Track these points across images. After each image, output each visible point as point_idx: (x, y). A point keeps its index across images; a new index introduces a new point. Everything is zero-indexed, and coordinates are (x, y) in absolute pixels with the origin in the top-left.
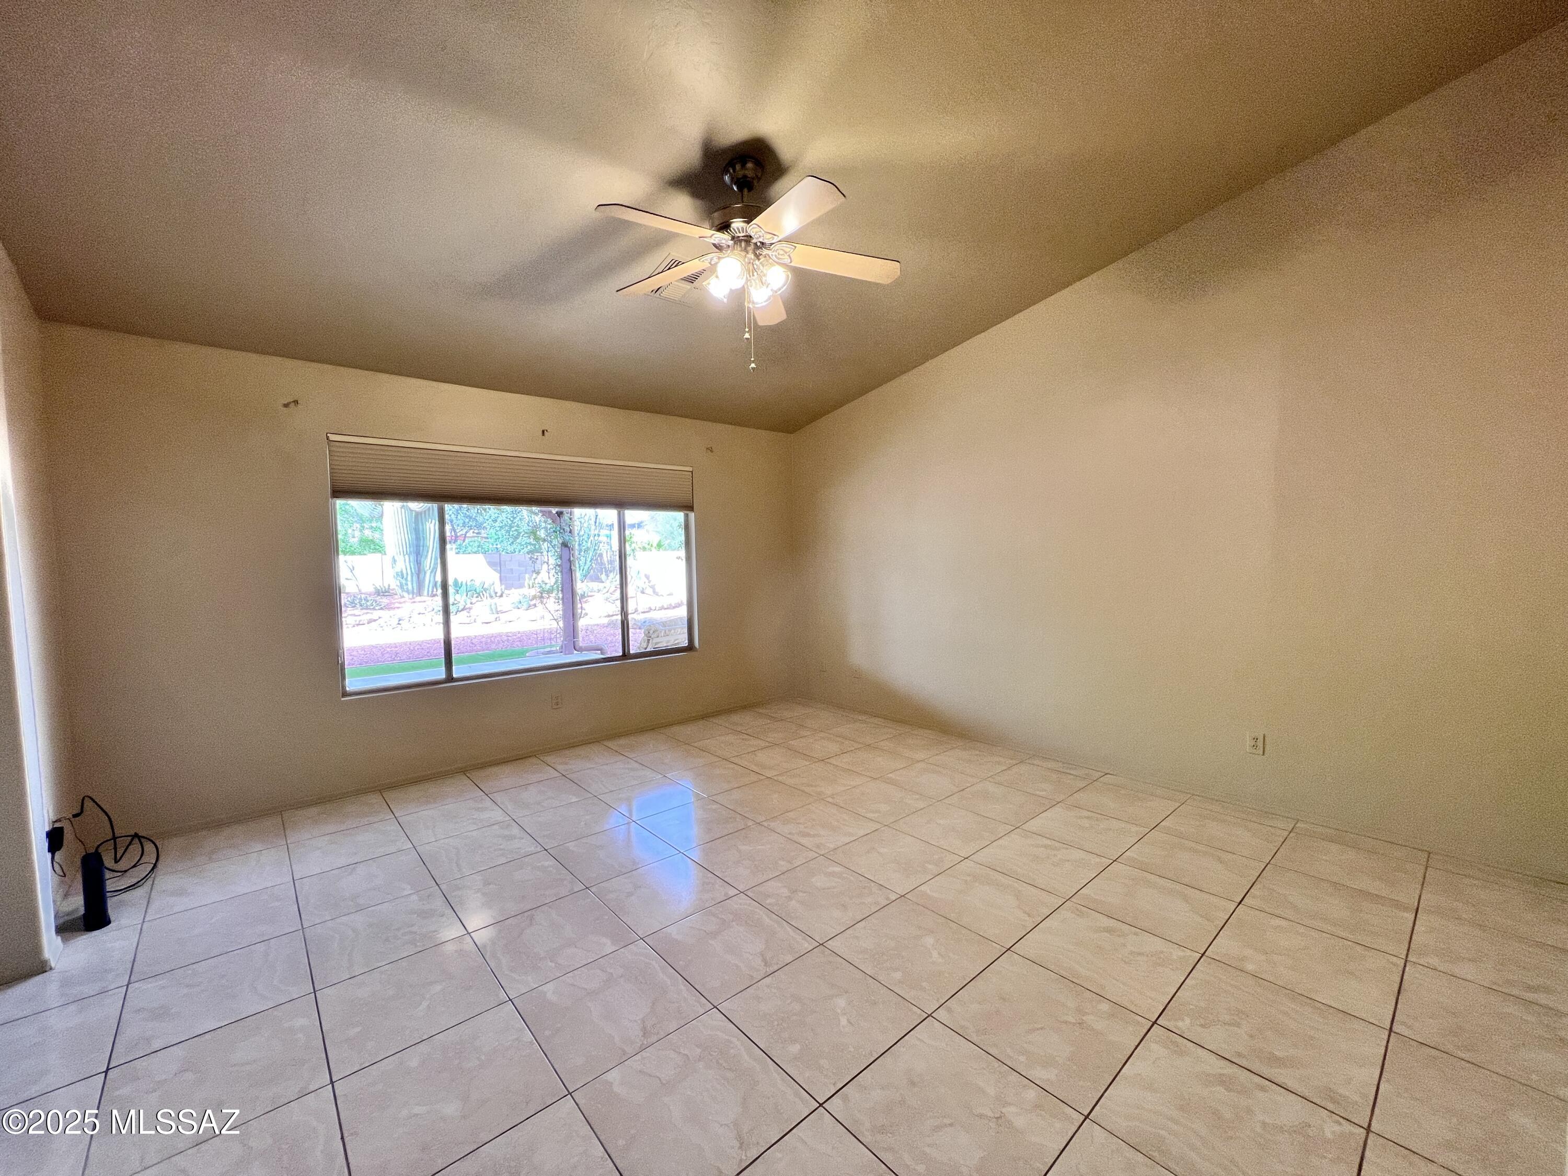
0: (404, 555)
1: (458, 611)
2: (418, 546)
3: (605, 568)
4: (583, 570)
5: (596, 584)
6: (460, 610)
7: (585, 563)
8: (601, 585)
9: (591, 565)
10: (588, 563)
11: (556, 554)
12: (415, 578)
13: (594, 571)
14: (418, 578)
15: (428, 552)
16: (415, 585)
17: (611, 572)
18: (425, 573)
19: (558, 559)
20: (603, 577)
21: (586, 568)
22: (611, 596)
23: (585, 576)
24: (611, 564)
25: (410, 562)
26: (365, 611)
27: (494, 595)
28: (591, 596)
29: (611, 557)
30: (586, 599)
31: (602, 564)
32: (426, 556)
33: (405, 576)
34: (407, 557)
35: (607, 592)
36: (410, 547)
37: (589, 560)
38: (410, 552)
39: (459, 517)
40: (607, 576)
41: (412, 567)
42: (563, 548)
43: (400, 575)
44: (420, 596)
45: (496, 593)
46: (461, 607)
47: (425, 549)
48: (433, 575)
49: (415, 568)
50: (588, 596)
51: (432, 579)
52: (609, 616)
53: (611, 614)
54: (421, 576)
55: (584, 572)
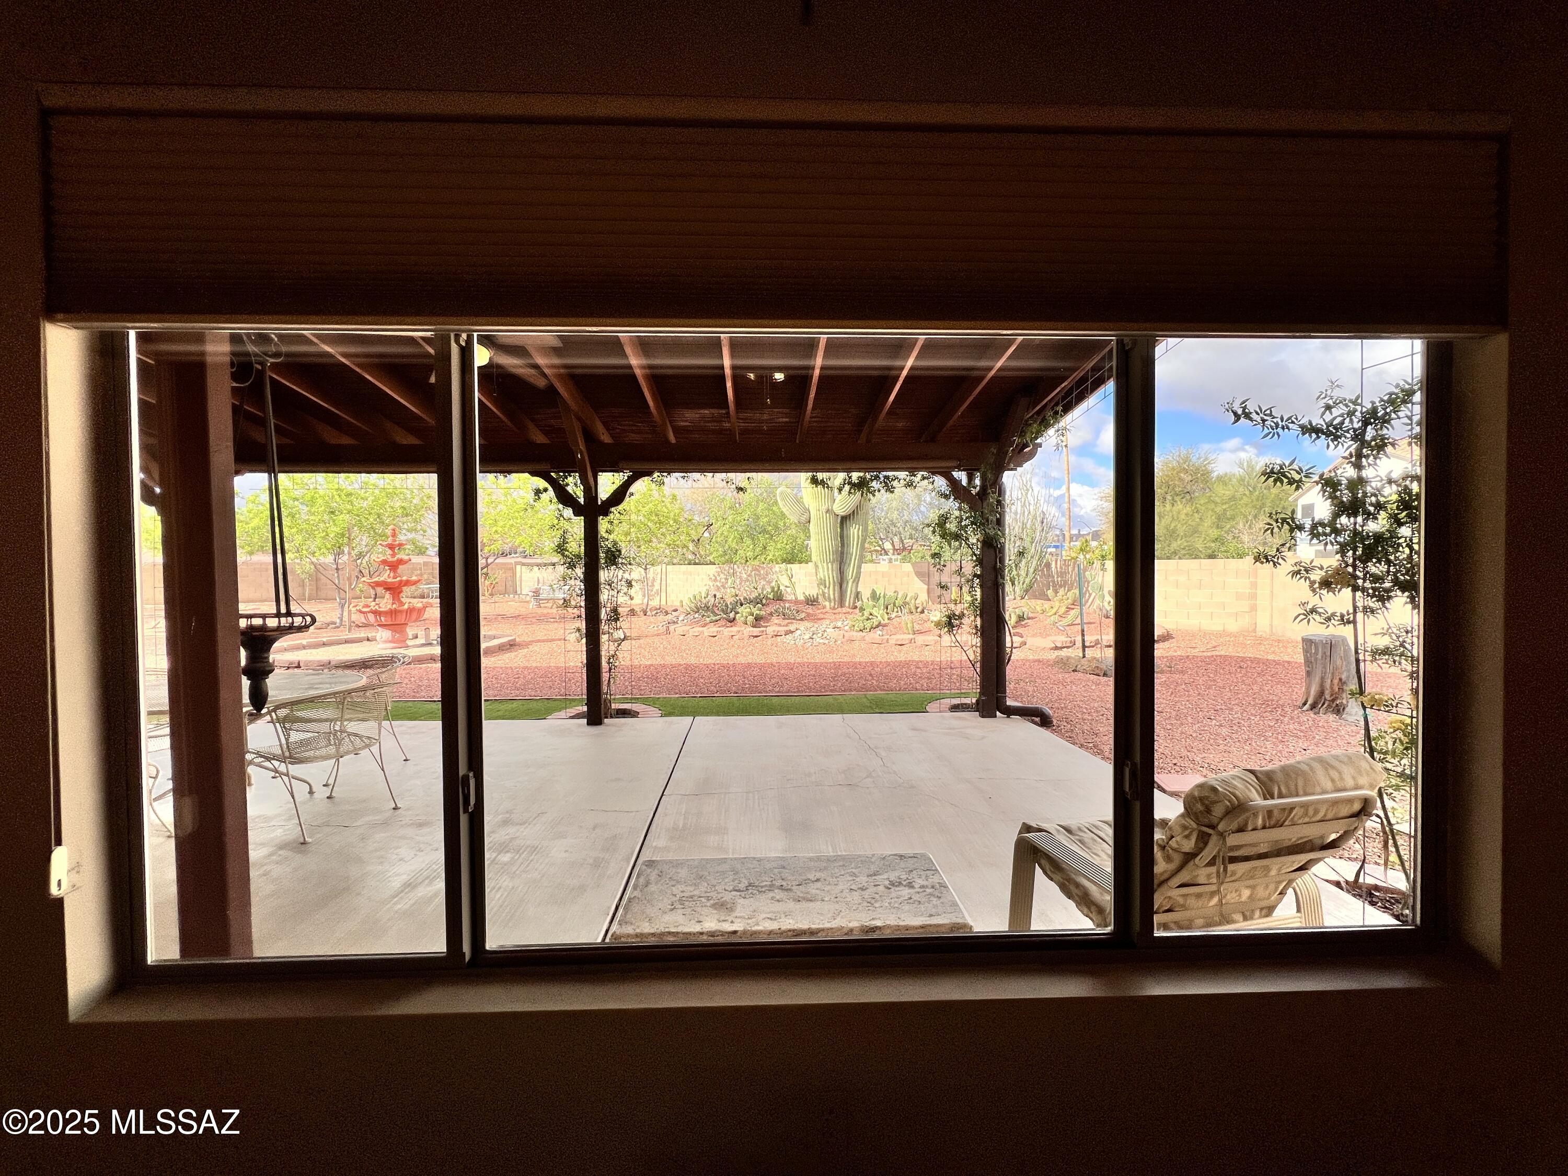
0: (827, 563)
1: (872, 628)
2: (842, 553)
3: (1054, 581)
4: (1023, 584)
5: (1039, 602)
6: (874, 626)
7: (1027, 575)
8: (1047, 605)
9: (1034, 577)
10: (1031, 575)
11: (974, 558)
12: (837, 588)
13: (1038, 586)
14: (841, 587)
15: (851, 560)
16: (836, 595)
17: (1061, 586)
18: (847, 582)
19: (977, 566)
20: (1050, 593)
21: (1028, 580)
22: (1060, 619)
23: (1027, 591)
24: (1062, 577)
25: (832, 571)
26: (787, 621)
27: (914, 610)
28: (1032, 618)
29: (1061, 568)
30: (1026, 621)
31: (1050, 575)
32: (849, 564)
33: (827, 585)
34: (830, 564)
35: (1055, 614)
36: (833, 554)
37: (1031, 570)
38: (834, 560)
39: (906, 529)
40: (1056, 592)
41: (835, 575)
42: (985, 549)
43: (822, 583)
44: (842, 607)
45: (917, 608)
46: (876, 623)
47: (849, 556)
48: (854, 584)
49: (837, 577)
50: (1029, 618)
51: (854, 589)
52: (1056, 648)
53: (1059, 645)
54: (844, 586)
55: (1025, 585)
